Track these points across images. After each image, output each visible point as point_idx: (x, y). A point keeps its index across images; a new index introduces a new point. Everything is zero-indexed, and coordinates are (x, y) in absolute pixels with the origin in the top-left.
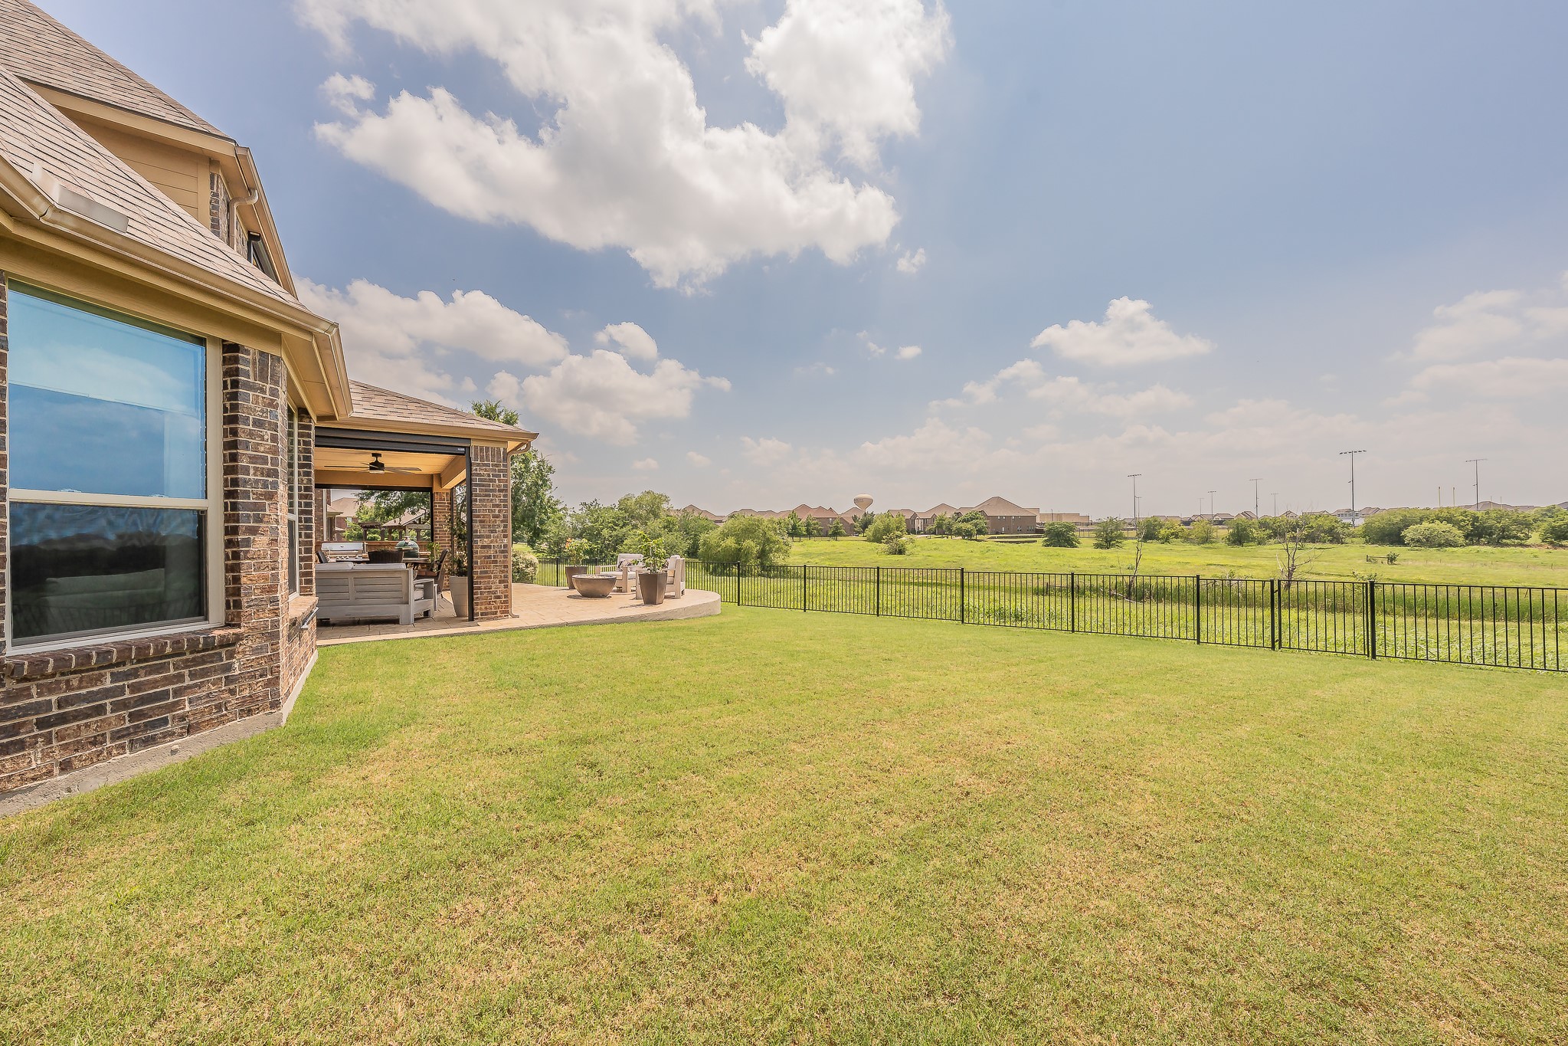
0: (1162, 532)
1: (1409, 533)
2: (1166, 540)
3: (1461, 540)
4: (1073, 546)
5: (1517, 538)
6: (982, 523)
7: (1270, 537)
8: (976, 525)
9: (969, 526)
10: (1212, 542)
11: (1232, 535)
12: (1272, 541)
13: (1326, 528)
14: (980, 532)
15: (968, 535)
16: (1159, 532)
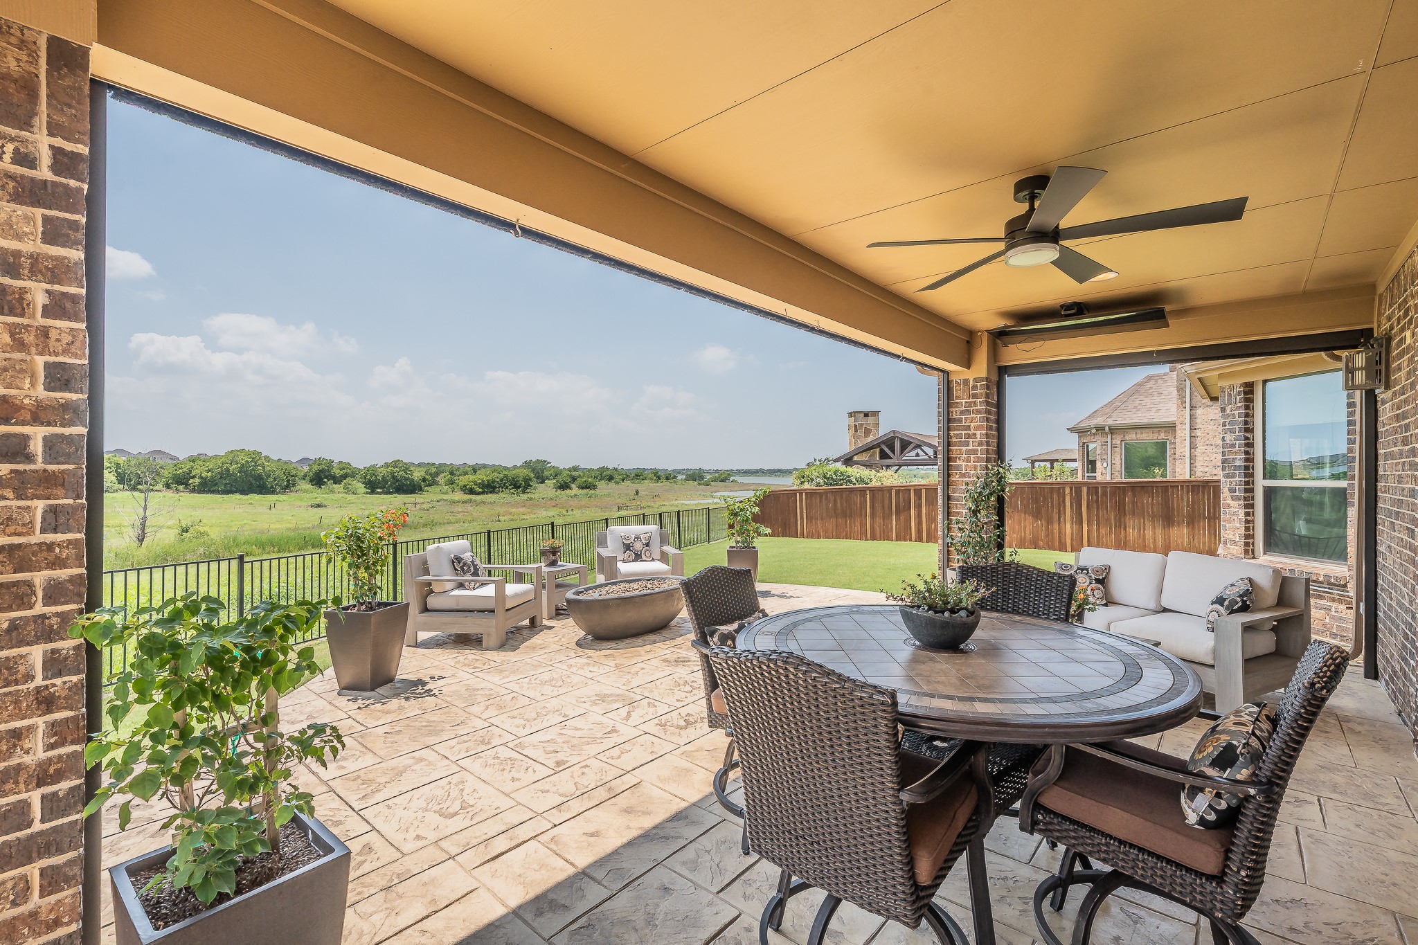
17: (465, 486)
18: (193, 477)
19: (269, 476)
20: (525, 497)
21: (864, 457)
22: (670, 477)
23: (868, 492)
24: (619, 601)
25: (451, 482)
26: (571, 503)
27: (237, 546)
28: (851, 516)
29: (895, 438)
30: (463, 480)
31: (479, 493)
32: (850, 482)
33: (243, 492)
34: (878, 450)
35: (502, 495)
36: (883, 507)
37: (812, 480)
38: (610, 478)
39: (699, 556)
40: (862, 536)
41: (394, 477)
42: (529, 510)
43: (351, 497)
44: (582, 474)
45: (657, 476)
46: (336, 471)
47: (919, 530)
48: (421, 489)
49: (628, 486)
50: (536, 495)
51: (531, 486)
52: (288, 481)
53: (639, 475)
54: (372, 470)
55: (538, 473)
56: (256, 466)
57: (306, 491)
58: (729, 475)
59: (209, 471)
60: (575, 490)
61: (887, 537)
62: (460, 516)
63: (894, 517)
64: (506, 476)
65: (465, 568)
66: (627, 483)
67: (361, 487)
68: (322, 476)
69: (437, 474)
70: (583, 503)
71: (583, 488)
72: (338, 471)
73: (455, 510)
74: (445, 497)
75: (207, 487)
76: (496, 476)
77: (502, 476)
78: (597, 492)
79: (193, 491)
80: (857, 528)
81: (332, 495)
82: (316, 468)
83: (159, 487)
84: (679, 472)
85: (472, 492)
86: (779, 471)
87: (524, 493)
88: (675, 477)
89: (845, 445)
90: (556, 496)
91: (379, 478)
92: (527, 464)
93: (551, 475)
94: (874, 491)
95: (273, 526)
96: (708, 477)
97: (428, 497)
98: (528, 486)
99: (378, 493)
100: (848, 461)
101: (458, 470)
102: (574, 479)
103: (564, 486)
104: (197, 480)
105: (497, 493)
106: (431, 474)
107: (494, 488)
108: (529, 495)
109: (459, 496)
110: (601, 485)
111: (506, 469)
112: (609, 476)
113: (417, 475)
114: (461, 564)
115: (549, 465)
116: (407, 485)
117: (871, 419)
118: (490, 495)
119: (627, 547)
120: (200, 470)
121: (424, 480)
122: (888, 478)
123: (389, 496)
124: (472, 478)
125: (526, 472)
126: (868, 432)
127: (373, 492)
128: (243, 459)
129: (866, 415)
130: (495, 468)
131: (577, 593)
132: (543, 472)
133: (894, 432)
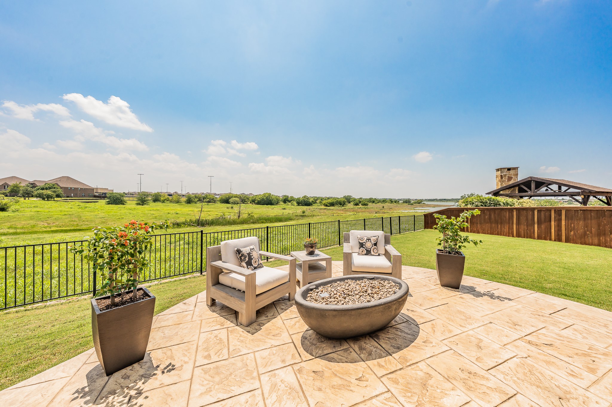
0: (162, 199)
2: (163, 202)
4: (123, 204)
5: (247, 202)
6: (60, 191)
7: (198, 201)
8: (54, 192)
9: (49, 192)
10: (180, 203)
11: (187, 200)
12: (199, 202)
14: (58, 196)
15: (46, 197)
16: (160, 199)
17: (325, 204)
18: (256, 200)
19: (273, 200)
20: (343, 208)
21: (507, 192)
22: (396, 202)
23: (514, 211)
24: (335, 313)
25: (321, 202)
26: (359, 210)
27: (260, 220)
28: (501, 223)
29: (531, 181)
30: (324, 202)
31: (329, 206)
32: (500, 205)
33: (267, 205)
34: (517, 188)
35: (336, 207)
36: (527, 219)
37: (473, 203)
38: (373, 202)
39: (410, 239)
40: (510, 234)
41: (304, 201)
42: (344, 212)
43: (293, 207)
44: (363, 200)
45: (391, 201)
46: (289, 199)
47: (558, 235)
48: (312, 205)
49: (380, 205)
50: (347, 207)
51: (345, 204)
52: (277, 202)
53: (384, 201)
54: (299, 199)
55: (348, 200)
56: (270, 197)
57: (281, 204)
58: (422, 201)
59: (259, 199)
60: (360, 206)
61: (530, 236)
62: (322, 213)
63: (536, 226)
64: (337, 201)
65: (243, 258)
66: (380, 204)
67: (295, 203)
68: (286, 200)
69: (317, 200)
70: (363, 210)
71: (363, 205)
72: (290, 199)
73: (321, 211)
74: (319, 207)
75: (259, 203)
76: (335, 201)
77: (336, 201)
78: (368, 206)
79: (256, 204)
80: (506, 229)
81: (288, 206)
82: (284, 198)
83: (249, 203)
84: (400, 200)
85: (326, 206)
86: (445, 200)
87: (343, 206)
88: (398, 202)
89: (495, 186)
90: (354, 208)
91: (300, 201)
92: (345, 197)
93: (353, 200)
94: (518, 210)
95: (271, 214)
96: (412, 202)
97: (314, 207)
98: (344, 204)
99: (300, 206)
100: (496, 193)
101: (323, 199)
102: (360, 202)
103: (357, 204)
104: (257, 201)
105: (334, 206)
106: (315, 200)
107: (334, 204)
108: (344, 207)
109: (323, 207)
110: (370, 204)
111: (338, 198)
112: (373, 201)
113: (311, 200)
114: (240, 255)
115: (352, 197)
116: (308, 203)
117: (512, 172)
118: (332, 207)
119: (362, 245)
120: (258, 199)
121: (313, 202)
122: (527, 202)
123: (303, 207)
124: (327, 201)
125: (344, 199)
126: (510, 179)
127: (299, 205)
128: (267, 195)
129: (509, 169)
130: (334, 198)
132: (350, 200)
133: (531, 177)
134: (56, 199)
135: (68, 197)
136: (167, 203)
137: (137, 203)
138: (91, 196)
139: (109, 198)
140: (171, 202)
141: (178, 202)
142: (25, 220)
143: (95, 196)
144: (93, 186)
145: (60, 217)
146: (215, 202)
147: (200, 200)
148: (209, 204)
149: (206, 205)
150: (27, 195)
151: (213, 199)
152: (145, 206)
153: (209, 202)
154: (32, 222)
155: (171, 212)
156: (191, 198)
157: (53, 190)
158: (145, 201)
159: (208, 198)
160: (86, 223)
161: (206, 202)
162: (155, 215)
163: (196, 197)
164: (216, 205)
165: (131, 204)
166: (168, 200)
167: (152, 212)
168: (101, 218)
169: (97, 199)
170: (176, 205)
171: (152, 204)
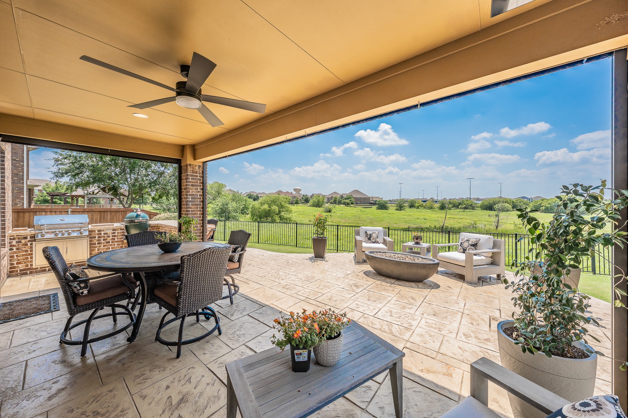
0: (417, 205)
1: (496, 207)
2: (418, 208)
3: (512, 209)
4: (386, 209)
6: (353, 200)
7: (452, 207)
8: (350, 201)
9: (348, 201)
10: (434, 209)
11: (441, 206)
12: (453, 208)
13: (470, 204)
14: (352, 203)
15: (347, 204)
16: (415, 205)
120: (545, 204)
131: (371, 252)
134: (351, 205)
135: (357, 204)
136: (421, 209)
137: (396, 209)
138: (368, 203)
139: (378, 204)
140: (425, 208)
141: (431, 208)
142: (337, 218)
143: (371, 203)
144: (370, 196)
145: (351, 217)
146: (473, 208)
147: (454, 206)
148: (466, 210)
149: (461, 211)
150: (340, 203)
151: (471, 205)
152: (402, 211)
153: (466, 208)
154: (339, 219)
155: (421, 217)
156: (444, 204)
157: (350, 199)
158: (402, 207)
159: (465, 204)
160: (362, 222)
161: (461, 208)
162: (406, 220)
163: (450, 203)
164: (475, 212)
165: (392, 209)
166: (421, 206)
167: (404, 217)
168: (370, 219)
169: (371, 206)
170: (429, 211)
171: (408, 209)
